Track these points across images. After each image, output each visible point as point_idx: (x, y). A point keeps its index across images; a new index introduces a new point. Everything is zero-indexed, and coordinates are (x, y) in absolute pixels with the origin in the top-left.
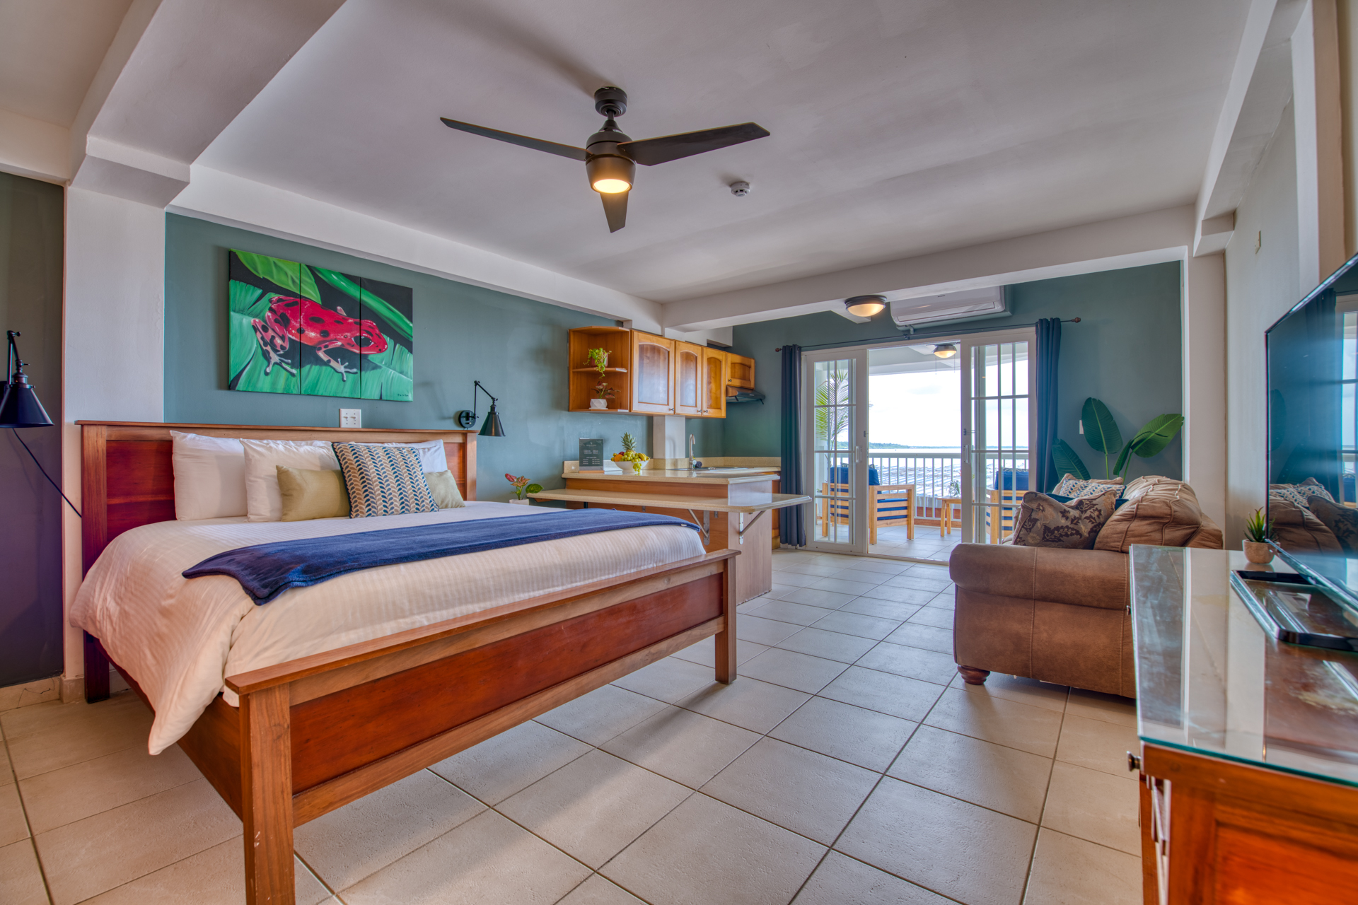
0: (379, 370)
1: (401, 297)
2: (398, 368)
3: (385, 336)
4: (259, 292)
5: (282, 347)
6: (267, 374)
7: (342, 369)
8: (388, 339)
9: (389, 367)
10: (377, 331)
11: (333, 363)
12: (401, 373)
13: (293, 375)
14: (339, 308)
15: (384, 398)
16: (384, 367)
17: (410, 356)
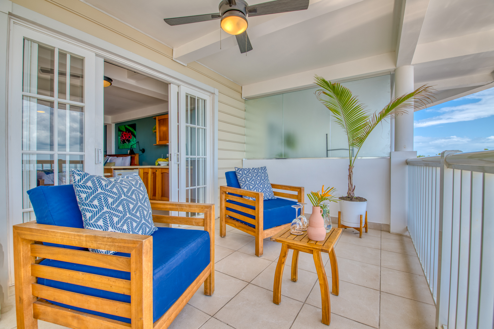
0: (131, 142)
1: (134, 126)
2: (133, 141)
7: (127, 143)
8: (132, 136)
10: (131, 134)
14: (127, 132)
17: (135, 138)
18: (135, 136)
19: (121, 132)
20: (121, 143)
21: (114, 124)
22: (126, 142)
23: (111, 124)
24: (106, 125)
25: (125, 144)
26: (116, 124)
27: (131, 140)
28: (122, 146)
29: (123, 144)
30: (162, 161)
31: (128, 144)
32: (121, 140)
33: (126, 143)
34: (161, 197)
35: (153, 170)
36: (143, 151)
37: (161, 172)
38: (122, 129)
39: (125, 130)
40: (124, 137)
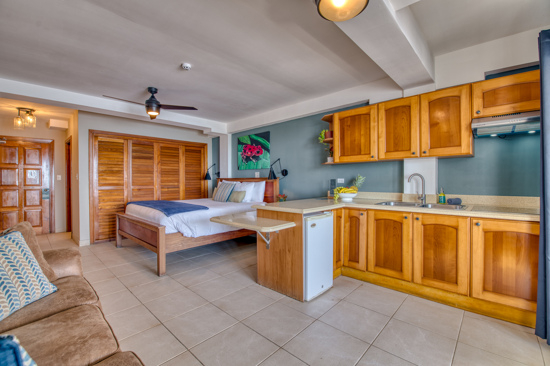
0: (261, 160)
1: (266, 135)
2: (265, 158)
3: (262, 149)
4: (242, 145)
5: (245, 158)
6: (243, 165)
7: (254, 161)
8: (263, 150)
9: (263, 158)
10: (261, 148)
11: (253, 160)
12: (266, 159)
13: (246, 165)
14: (254, 144)
15: (263, 168)
16: (262, 159)
17: (268, 153)
18: (268, 150)
19: (244, 146)
20: (243, 161)
21: (231, 135)
22: (251, 160)
23: (227, 135)
24: (219, 137)
25: (249, 162)
26: (233, 135)
27: (261, 156)
28: (243, 166)
29: (247, 162)
30: (350, 192)
31: (256, 163)
32: (243, 158)
33: (252, 162)
34: (374, 268)
35: (349, 212)
36: (285, 173)
37: (375, 218)
38: (245, 142)
39: (249, 143)
40: (248, 153)
